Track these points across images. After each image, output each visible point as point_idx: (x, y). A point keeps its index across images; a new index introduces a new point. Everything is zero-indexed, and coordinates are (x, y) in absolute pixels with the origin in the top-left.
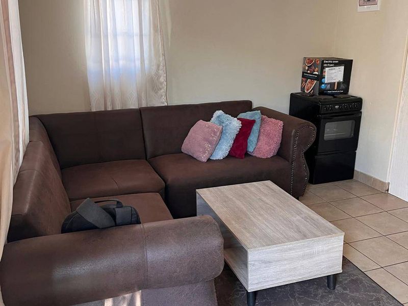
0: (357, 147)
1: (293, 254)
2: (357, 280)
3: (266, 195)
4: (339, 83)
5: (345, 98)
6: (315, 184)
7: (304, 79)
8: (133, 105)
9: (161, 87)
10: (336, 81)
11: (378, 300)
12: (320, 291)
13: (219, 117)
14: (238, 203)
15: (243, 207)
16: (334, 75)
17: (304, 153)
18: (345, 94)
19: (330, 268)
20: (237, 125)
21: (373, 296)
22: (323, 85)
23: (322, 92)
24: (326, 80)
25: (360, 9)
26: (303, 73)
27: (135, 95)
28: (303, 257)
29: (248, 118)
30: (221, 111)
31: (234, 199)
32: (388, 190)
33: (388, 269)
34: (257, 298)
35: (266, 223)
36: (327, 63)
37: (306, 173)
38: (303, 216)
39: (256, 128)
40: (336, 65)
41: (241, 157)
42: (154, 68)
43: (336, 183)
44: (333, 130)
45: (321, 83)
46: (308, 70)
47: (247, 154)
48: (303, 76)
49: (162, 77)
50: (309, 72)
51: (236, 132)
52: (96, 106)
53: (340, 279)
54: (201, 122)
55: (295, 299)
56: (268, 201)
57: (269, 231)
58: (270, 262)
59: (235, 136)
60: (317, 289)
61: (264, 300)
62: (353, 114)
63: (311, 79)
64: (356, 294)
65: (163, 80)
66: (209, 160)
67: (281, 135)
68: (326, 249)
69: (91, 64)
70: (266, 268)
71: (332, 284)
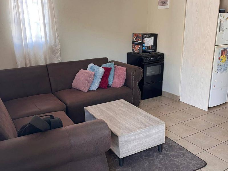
0: (163, 79)
1: (141, 136)
2: (172, 146)
3: (122, 107)
4: (151, 46)
5: (155, 54)
6: (143, 100)
7: (134, 45)
8: (42, 63)
9: (57, 52)
10: (150, 45)
11: (183, 154)
12: (155, 154)
13: (92, 67)
14: (108, 112)
15: (111, 114)
16: (149, 42)
17: (138, 84)
18: (155, 52)
19: (159, 141)
20: (103, 71)
21: (181, 153)
22: (144, 48)
23: (144, 51)
24: (145, 45)
25: (160, 8)
26: (133, 41)
27: (43, 57)
28: (146, 137)
29: (107, 67)
30: (92, 64)
31: (106, 110)
32: (180, 100)
33: (186, 138)
34: (124, 161)
35: (125, 121)
36: (145, 36)
37: (139, 94)
38: (143, 116)
39: (112, 72)
40: (149, 37)
41: (105, 88)
42: (53, 41)
43: (154, 98)
44: (150, 71)
45: (143, 46)
46: (135, 40)
47: (109, 86)
48: (133, 43)
49: (58, 47)
50: (136, 41)
51: (102, 74)
52: (20, 65)
53: (164, 146)
54: (82, 70)
55: (143, 159)
56: (124, 110)
57: (127, 125)
58: (130, 141)
59: (101, 77)
60: (153, 153)
61: (128, 162)
62: (160, 62)
63: (138, 45)
64: (173, 153)
65: (58, 48)
66: (88, 91)
67: (125, 75)
68: (157, 131)
69: (16, 41)
70: (128, 145)
71: (160, 150)
